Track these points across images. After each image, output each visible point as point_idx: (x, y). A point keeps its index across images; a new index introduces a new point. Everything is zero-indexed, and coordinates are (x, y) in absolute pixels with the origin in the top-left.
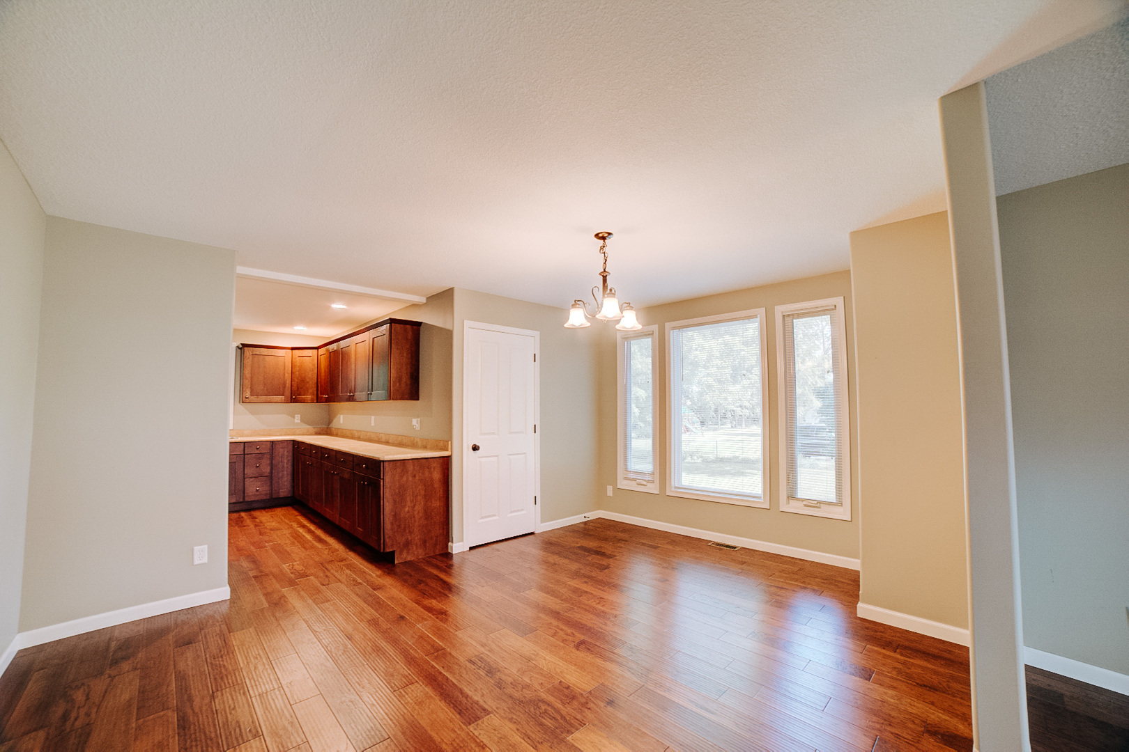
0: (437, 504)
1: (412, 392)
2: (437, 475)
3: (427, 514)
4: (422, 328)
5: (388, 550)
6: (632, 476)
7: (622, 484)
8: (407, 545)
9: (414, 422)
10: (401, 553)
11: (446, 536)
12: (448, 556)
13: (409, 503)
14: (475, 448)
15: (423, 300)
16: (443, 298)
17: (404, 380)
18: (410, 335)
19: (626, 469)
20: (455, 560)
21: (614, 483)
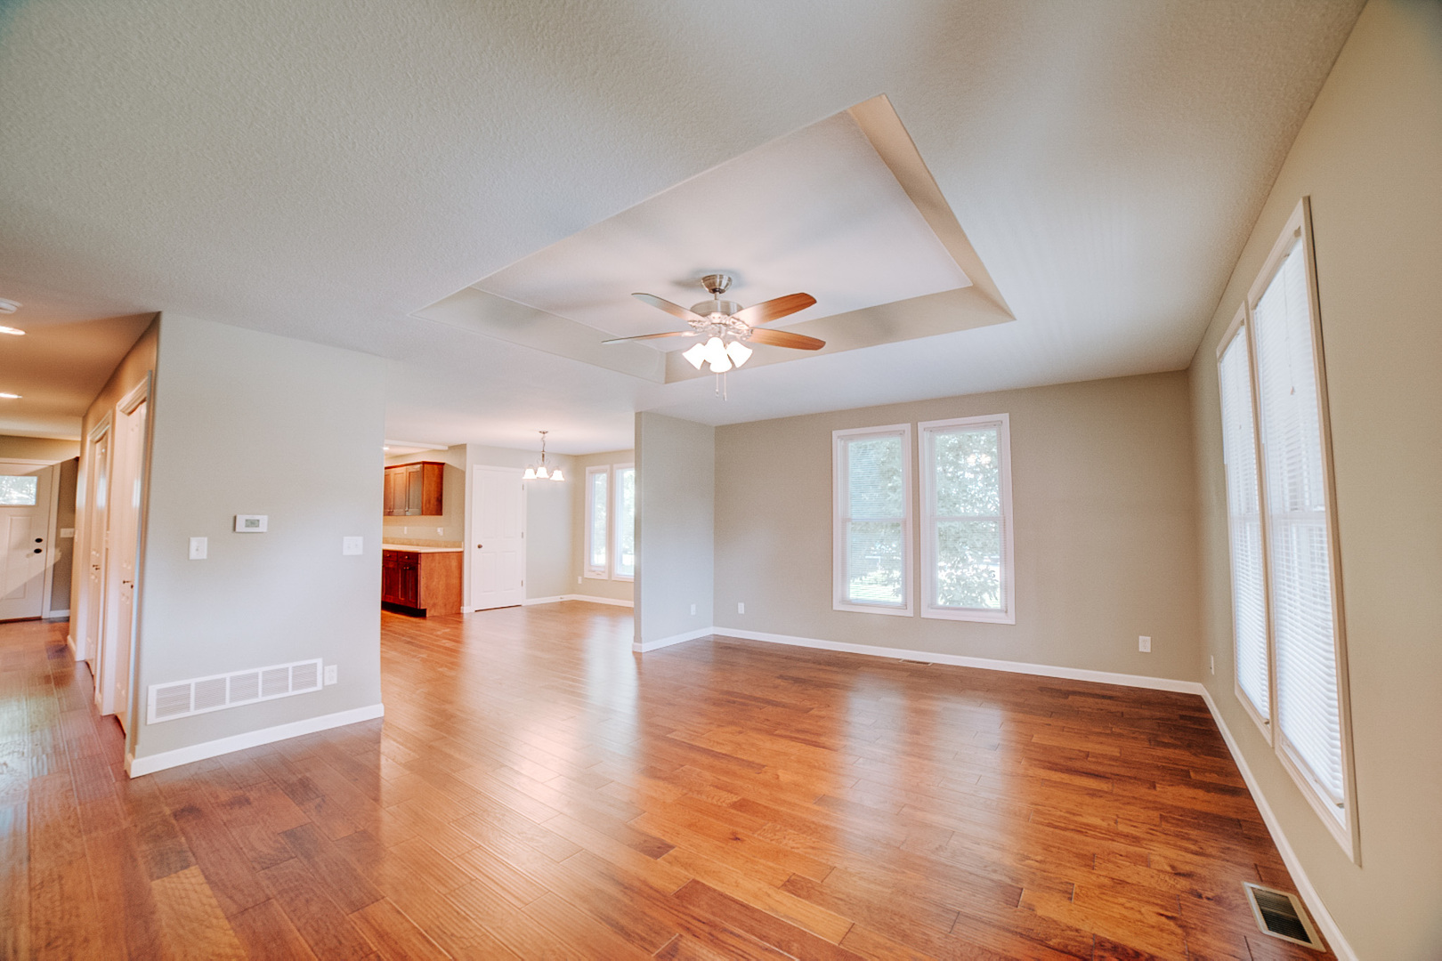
0: (455, 581)
1: (438, 511)
2: (454, 563)
3: (448, 587)
4: (445, 467)
5: (422, 608)
6: (593, 569)
7: (587, 575)
8: (434, 605)
9: (439, 530)
10: (430, 611)
11: (460, 603)
12: (459, 614)
13: (436, 580)
14: (480, 547)
15: (447, 448)
16: (460, 449)
17: (432, 502)
18: (437, 471)
19: (590, 565)
20: (465, 617)
21: (583, 575)
